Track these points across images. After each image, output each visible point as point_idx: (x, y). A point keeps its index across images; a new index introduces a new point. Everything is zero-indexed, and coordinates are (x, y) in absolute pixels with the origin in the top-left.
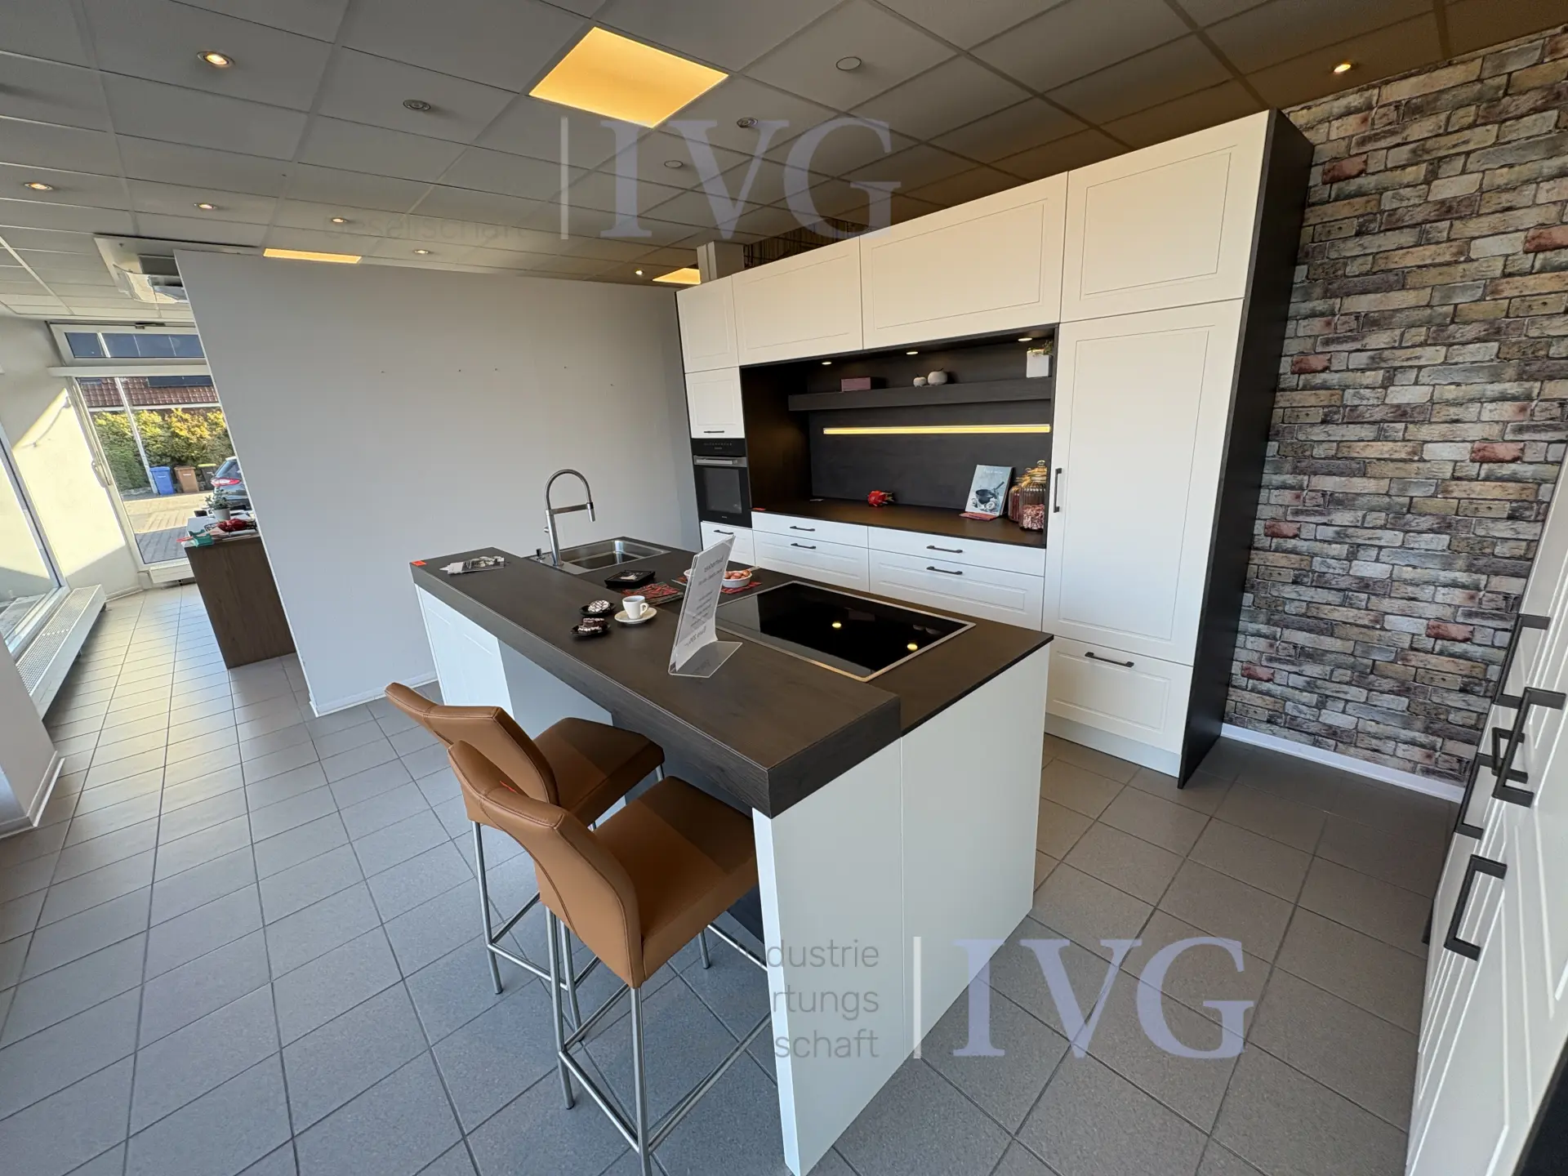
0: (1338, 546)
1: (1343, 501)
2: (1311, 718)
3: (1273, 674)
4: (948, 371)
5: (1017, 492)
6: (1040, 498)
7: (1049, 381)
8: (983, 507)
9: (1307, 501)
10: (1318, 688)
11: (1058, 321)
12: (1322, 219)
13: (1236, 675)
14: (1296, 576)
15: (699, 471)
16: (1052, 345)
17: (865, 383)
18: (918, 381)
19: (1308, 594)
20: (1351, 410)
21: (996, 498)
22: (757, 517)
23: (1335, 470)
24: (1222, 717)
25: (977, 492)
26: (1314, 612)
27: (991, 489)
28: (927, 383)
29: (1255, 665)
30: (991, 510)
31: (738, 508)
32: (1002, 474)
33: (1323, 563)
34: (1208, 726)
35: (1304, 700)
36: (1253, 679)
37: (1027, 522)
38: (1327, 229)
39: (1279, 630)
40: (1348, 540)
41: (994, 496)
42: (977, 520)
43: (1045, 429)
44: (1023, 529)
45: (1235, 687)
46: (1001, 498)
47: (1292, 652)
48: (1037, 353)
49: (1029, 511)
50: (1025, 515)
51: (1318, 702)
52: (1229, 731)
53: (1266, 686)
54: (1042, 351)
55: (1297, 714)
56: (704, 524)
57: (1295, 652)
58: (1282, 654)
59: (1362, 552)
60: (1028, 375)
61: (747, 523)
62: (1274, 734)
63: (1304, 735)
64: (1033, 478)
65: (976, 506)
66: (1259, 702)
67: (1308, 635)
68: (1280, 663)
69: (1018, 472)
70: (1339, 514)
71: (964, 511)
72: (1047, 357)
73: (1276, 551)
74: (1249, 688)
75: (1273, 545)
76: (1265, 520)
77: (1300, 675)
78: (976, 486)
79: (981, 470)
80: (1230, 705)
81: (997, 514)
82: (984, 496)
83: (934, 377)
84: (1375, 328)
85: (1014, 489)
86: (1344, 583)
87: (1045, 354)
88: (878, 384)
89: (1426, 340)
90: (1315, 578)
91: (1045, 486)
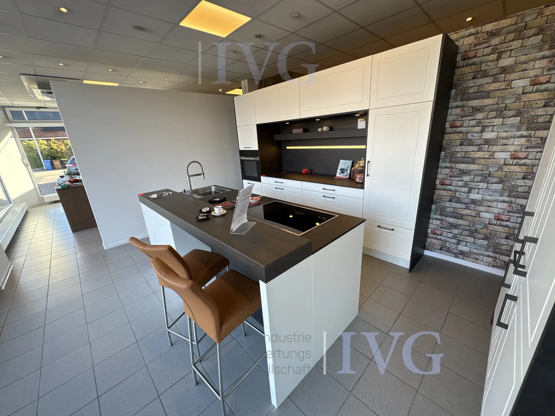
0: (465, 188)
1: (467, 172)
2: (455, 248)
3: (442, 233)
4: (330, 126)
5: (354, 169)
6: (362, 171)
7: (365, 130)
8: (342, 174)
9: (454, 173)
10: (457, 238)
11: (369, 109)
12: (461, 73)
13: (429, 233)
14: (450, 199)
15: (242, 162)
16: (367, 117)
17: (300, 131)
18: (319, 130)
19: (454, 205)
20: (469, 141)
21: (347, 171)
22: (263, 178)
23: (464, 162)
24: (424, 248)
25: (340, 169)
26: (456, 211)
27: (345, 168)
28: (323, 131)
29: (436, 230)
30: (345, 176)
31: (256, 175)
32: (350, 163)
33: (459, 194)
34: (419, 251)
35: (452, 242)
36: (435, 234)
37: (358, 180)
38: (463, 77)
39: (444, 217)
40: (468, 186)
41: (346, 171)
42: (340, 179)
43: (364, 147)
44: (356, 182)
45: (429, 237)
46: (349, 172)
47: (449, 225)
48: (361, 120)
49: (358, 176)
50: (357, 177)
51: (457, 242)
52: (427, 253)
53: (439, 237)
54: (363, 119)
55: (450, 247)
56: (244, 181)
57: (450, 225)
58: (445, 226)
59: (473, 190)
60: (359, 128)
61: (259, 180)
62: (442, 254)
63: (452, 254)
64: (360, 164)
65: (340, 174)
66: (437, 243)
67: (454, 219)
68: (444, 229)
69: (355, 162)
70: (465, 177)
71: (336, 176)
72: (365, 121)
73: (443, 190)
74: (434, 237)
75: (443, 188)
76: (440, 179)
77: (451, 233)
78: (340, 167)
79: (342, 161)
80: (427, 243)
81: (347, 177)
82: (343, 171)
83: (325, 128)
84: (478, 112)
85: (353, 168)
86: (466, 201)
87: (364, 120)
88: (306, 131)
89: (496, 116)
90: (457, 199)
91: (364, 167)
